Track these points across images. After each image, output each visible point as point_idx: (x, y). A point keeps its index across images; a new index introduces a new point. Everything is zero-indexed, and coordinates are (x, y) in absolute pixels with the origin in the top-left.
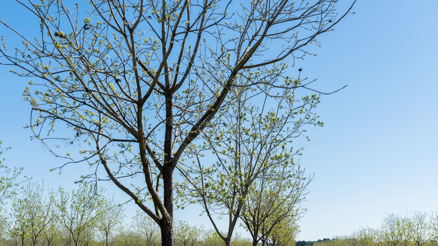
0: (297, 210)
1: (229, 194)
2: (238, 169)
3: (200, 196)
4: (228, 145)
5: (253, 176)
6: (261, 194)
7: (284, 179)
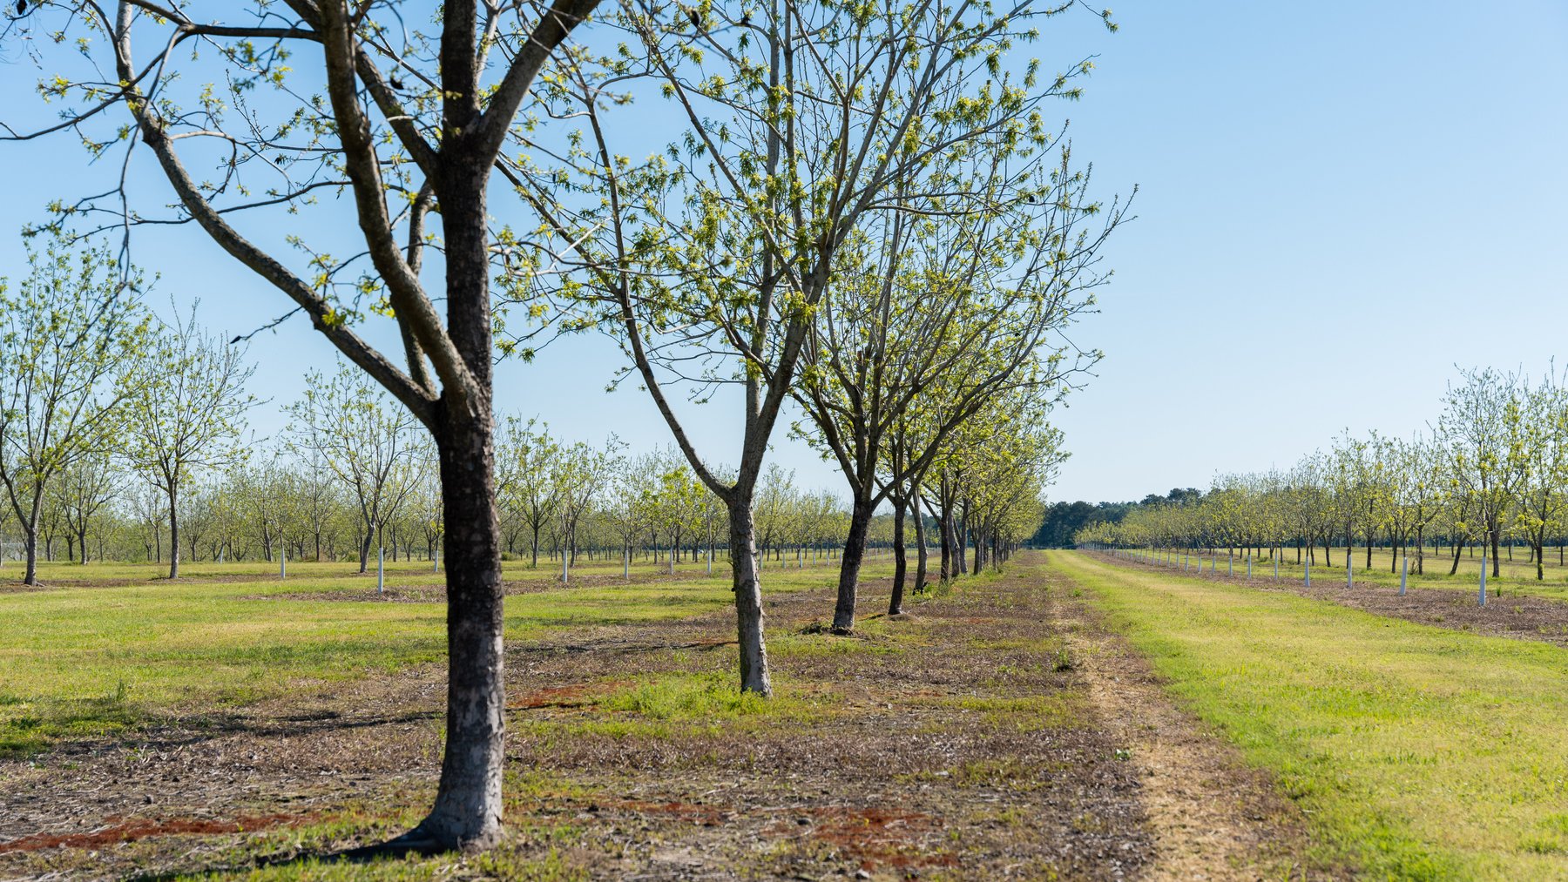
0: (1054, 360)
1: (742, 287)
2: (779, 169)
3: (608, 299)
4: (735, 53)
5: (853, 202)
6: (890, 285)
7: (996, 211)
